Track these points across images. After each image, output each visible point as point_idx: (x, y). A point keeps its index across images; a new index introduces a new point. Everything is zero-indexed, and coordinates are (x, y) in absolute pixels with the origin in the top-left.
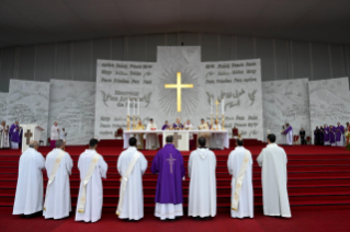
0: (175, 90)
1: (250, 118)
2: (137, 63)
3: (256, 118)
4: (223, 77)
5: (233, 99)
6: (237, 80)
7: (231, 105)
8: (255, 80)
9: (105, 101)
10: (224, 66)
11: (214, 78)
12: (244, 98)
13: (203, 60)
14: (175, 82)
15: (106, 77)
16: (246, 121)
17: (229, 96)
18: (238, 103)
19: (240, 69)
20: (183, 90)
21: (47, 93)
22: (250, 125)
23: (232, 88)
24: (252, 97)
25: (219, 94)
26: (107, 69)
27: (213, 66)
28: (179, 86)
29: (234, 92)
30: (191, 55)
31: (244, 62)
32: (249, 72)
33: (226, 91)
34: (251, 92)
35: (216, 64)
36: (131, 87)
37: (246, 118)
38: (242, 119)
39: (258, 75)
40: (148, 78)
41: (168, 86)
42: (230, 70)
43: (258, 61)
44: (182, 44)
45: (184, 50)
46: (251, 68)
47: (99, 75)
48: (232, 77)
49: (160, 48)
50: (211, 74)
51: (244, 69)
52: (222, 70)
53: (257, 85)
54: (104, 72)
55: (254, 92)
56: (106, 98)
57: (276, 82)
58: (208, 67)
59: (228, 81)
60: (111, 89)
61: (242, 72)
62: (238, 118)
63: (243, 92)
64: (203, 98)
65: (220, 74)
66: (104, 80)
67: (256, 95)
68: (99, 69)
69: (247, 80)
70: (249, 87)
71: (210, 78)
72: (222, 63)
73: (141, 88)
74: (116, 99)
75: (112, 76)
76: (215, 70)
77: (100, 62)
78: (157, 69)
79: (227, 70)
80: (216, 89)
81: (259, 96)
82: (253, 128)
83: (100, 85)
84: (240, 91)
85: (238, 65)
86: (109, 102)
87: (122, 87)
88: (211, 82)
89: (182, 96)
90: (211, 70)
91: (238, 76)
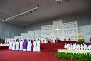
0: (57, 30)
1: (75, 36)
2: (49, 26)
3: (77, 36)
4: (68, 27)
5: (70, 32)
6: (71, 27)
7: (70, 33)
8: (76, 26)
9: (43, 34)
10: (68, 24)
11: (66, 27)
12: (73, 31)
13: (63, 23)
14: (57, 29)
15: (43, 29)
16: (74, 37)
17: (69, 31)
18: (72, 32)
19: (72, 24)
20: (59, 30)
21: (34, 33)
22: (75, 38)
23: (70, 29)
24: (75, 31)
25: (67, 31)
26: (43, 27)
27: (65, 24)
28: (58, 29)
29: (71, 30)
30: (60, 22)
31: (73, 22)
32: (74, 25)
33: (69, 30)
34: (75, 30)
35: (66, 24)
36: (48, 31)
37: (74, 36)
38: (73, 36)
39: (77, 25)
40: (51, 28)
41: (55, 30)
42: (69, 25)
43: (76, 22)
44: (58, 20)
45: (59, 21)
46: (75, 24)
47: (42, 29)
48: (70, 26)
49: (53, 22)
50: (65, 26)
51: (73, 24)
52: (67, 25)
53: (77, 28)
54: (43, 28)
55: (76, 29)
56: (43, 33)
57: (83, 26)
58: (64, 24)
59: (69, 27)
60: (44, 31)
61: (72, 25)
62: (72, 36)
63: (73, 30)
64: (63, 32)
65: (67, 26)
66: (43, 30)
67: (76, 30)
68: (42, 28)
69: (74, 27)
70: (74, 28)
71: (65, 27)
72: (67, 23)
73: (50, 31)
74: (45, 33)
75: (44, 29)
76: (66, 25)
77: (42, 26)
78: (53, 26)
79: (68, 25)
80: (66, 30)
81: (77, 30)
82: (76, 38)
83: (42, 31)
84: (72, 29)
85: (71, 23)
86: (44, 34)
87: (46, 31)
88: (65, 28)
89: (59, 32)
90: (65, 25)
91: (71, 26)
